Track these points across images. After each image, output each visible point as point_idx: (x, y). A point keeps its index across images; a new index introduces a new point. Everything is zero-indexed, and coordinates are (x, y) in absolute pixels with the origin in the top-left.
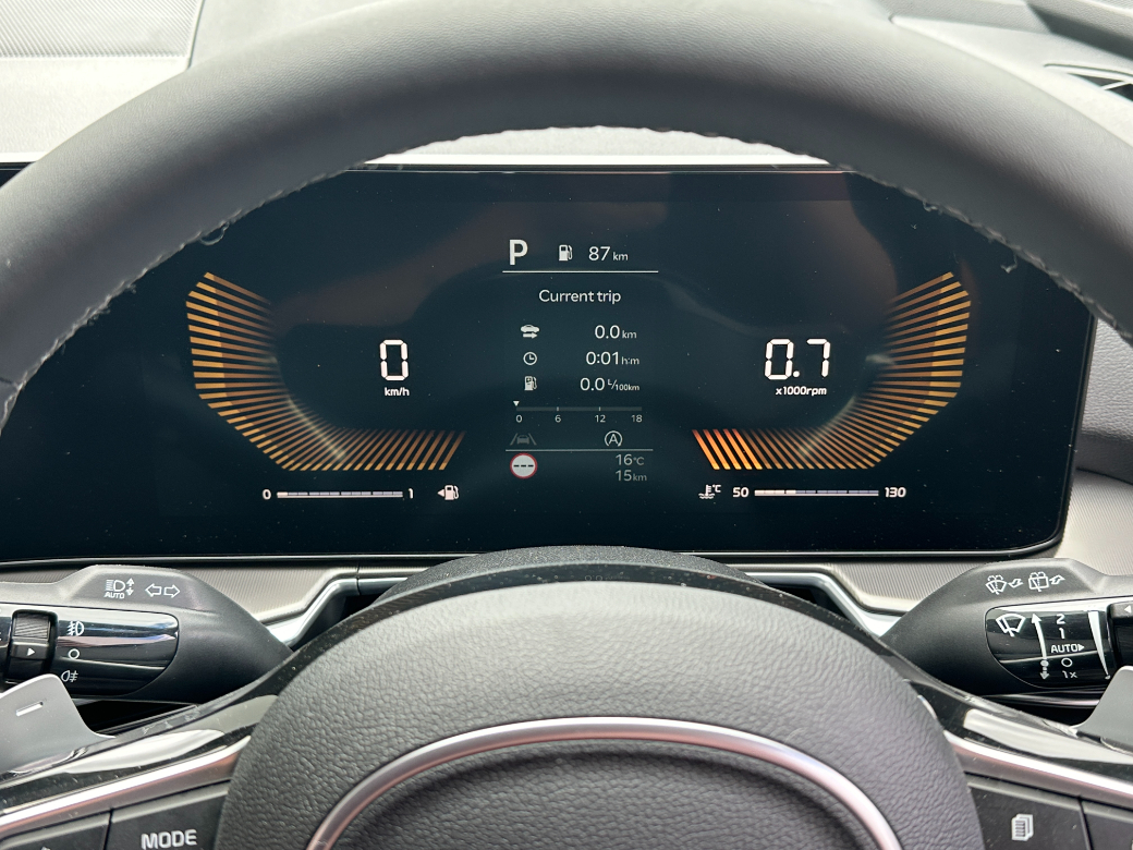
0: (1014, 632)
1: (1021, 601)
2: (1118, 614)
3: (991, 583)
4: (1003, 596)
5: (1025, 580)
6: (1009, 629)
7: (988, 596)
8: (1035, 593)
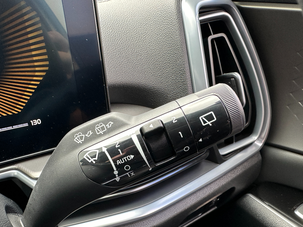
0: (94, 160)
1: (94, 142)
2: (146, 130)
3: (76, 138)
4: (84, 143)
5: (93, 130)
6: (92, 160)
7: (78, 146)
8: (100, 135)
